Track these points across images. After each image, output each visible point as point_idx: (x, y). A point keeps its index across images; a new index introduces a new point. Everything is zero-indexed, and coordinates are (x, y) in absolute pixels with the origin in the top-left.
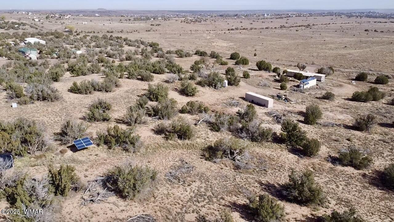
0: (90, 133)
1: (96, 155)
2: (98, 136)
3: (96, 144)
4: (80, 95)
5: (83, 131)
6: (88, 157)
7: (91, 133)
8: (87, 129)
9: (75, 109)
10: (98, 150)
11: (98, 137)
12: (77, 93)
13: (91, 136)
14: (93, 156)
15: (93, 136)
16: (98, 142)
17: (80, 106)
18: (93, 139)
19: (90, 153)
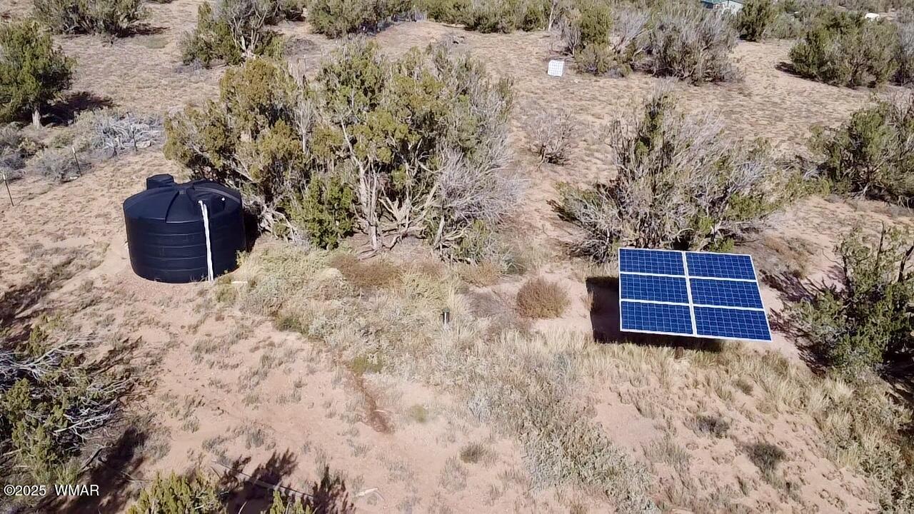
0: (796, 245)
1: (766, 456)
2: (847, 282)
3: (806, 335)
4: (823, 85)
5: (744, 208)
6: (683, 436)
7: (801, 249)
8: (777, 206)
9: (770, 124)
10: (803, 401)
11: (840, 287)
12: (811, 77)
13: (794, 267)
14: (725, 445)
15: (810, 268)
16: (828, 329)
17: (804, 120)
18: (798, 286)
19: (714, 406)
